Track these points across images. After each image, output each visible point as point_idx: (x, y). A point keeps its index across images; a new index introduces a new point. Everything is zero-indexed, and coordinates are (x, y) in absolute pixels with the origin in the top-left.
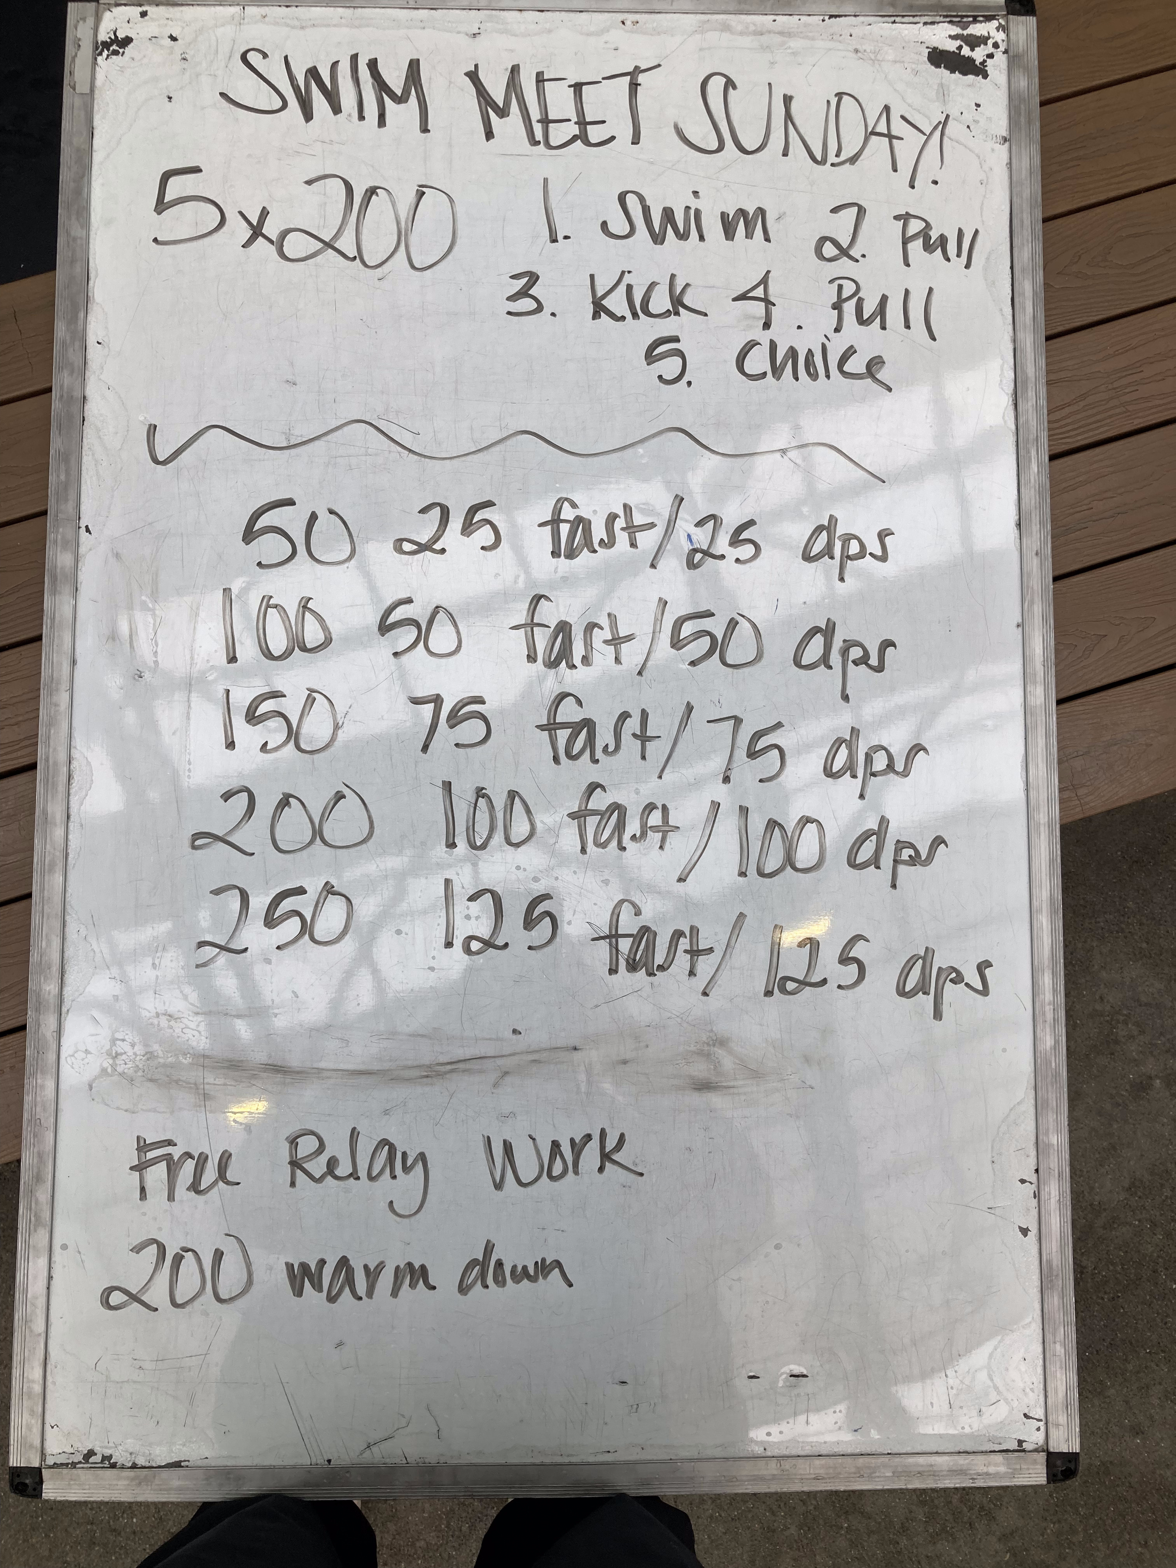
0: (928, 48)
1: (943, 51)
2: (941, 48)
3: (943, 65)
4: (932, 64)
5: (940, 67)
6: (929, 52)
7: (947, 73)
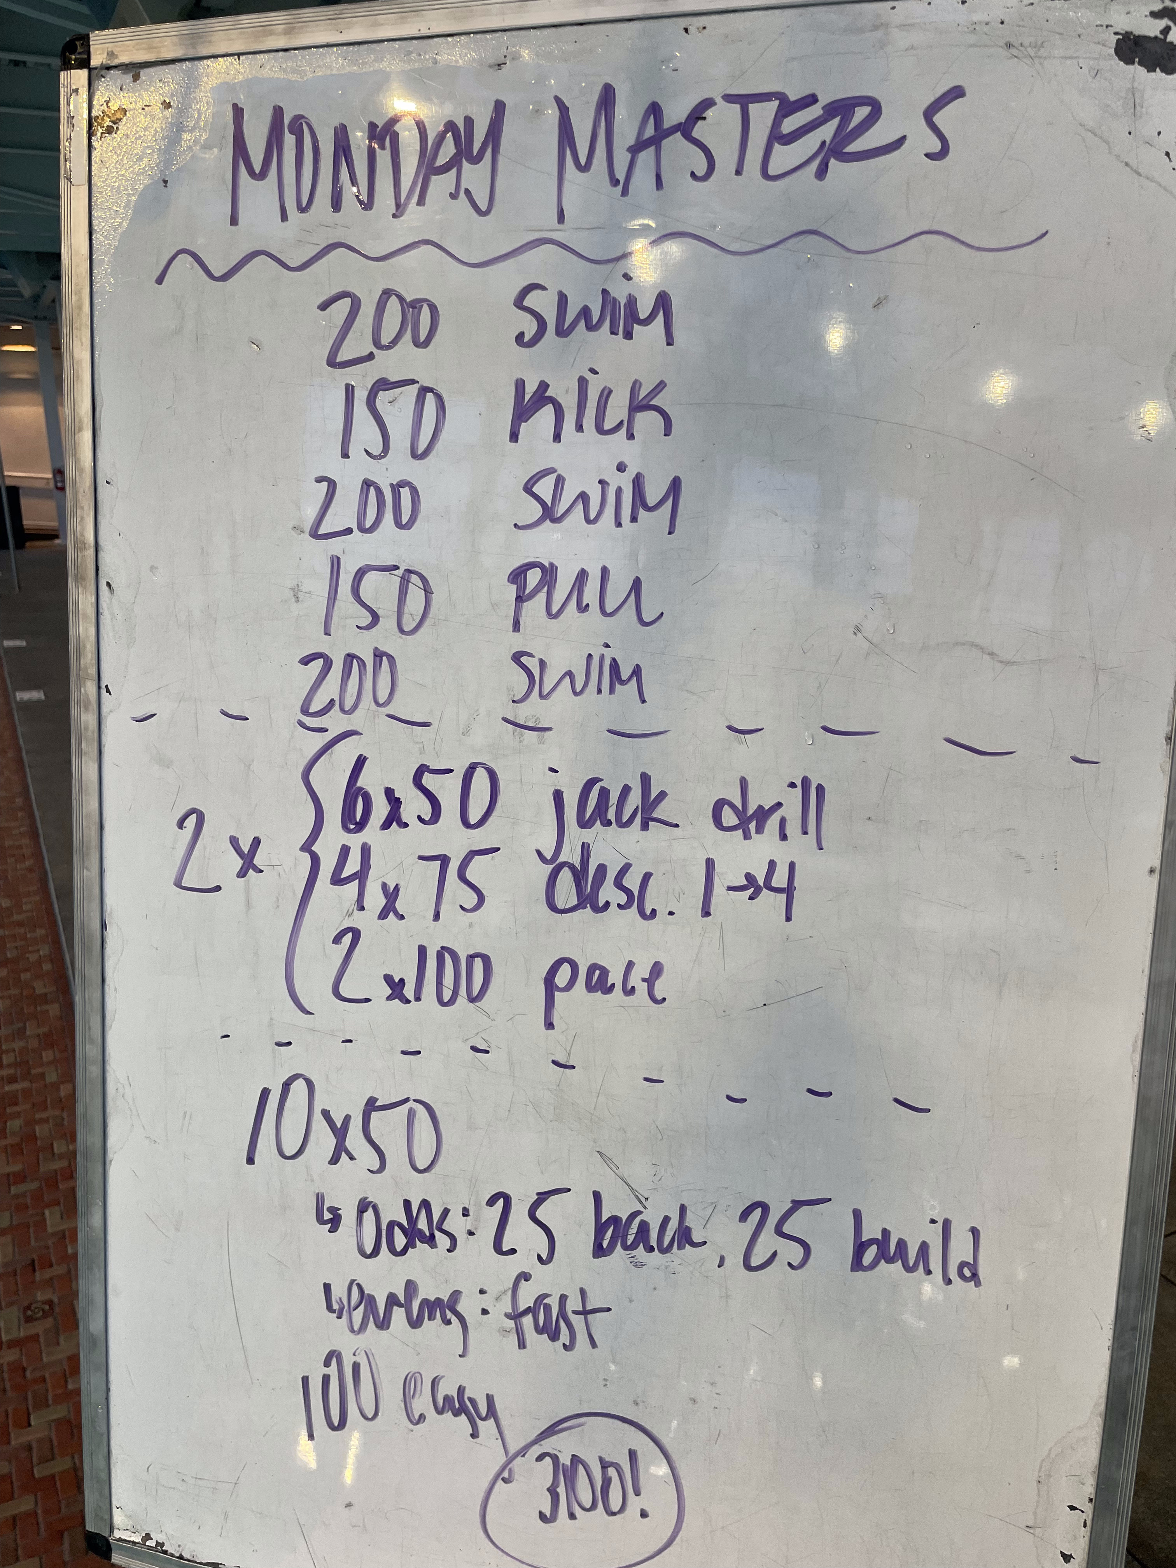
0: (1116, 33)
1: (1139, 37)
2: (1137, 33)
3: (1137, 60)
4: (1120, 59)
5: (1133, 63)
6: (1118, 41)
7: (1142, 70)
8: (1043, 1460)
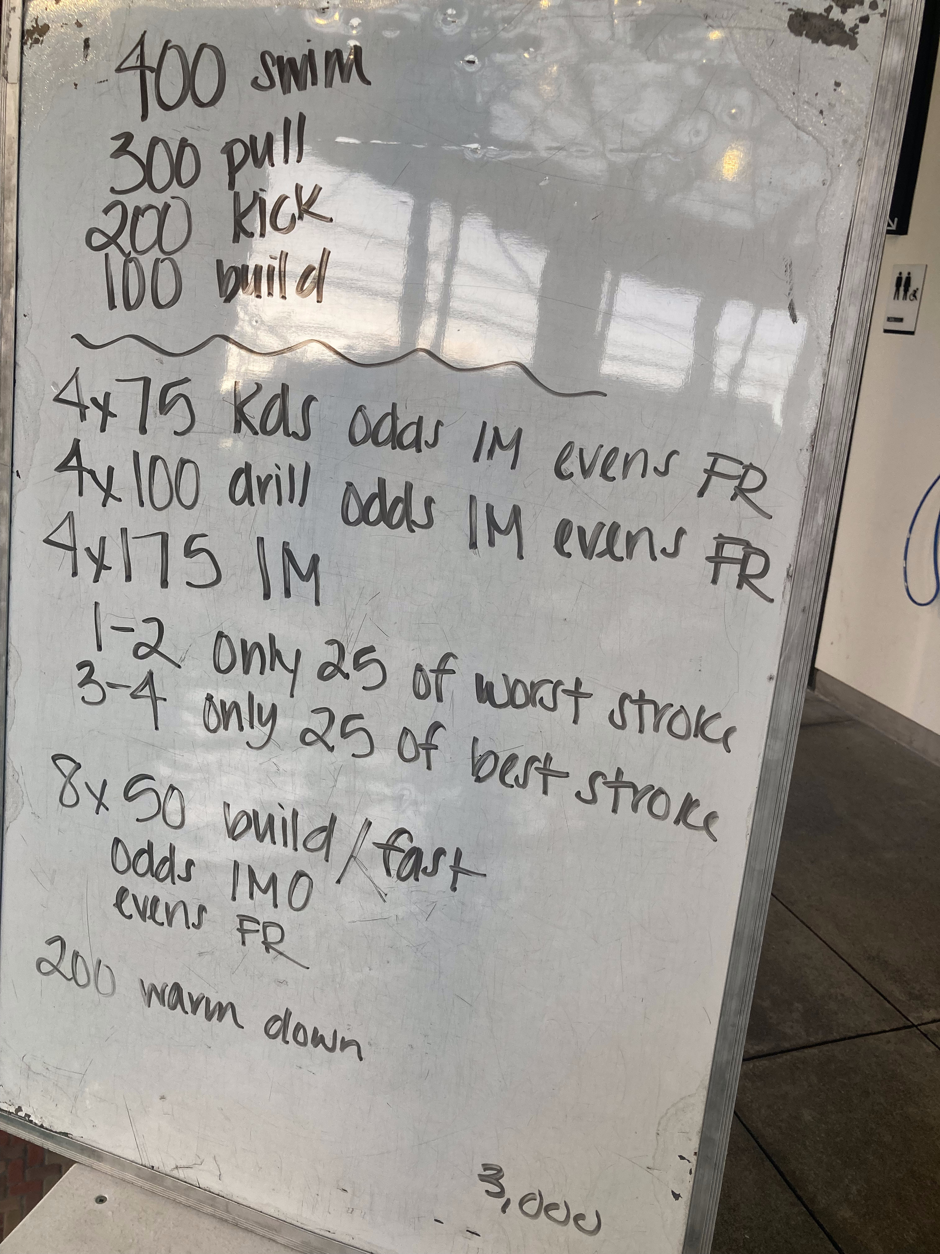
0: (790, 10)
1: (808, 13)
2: (806, 10)
3: (805, 32)
4: (792, 32)
5: (801, 35)
6: (791, 16)
7: (809, 41)
8: (662, 1118)
